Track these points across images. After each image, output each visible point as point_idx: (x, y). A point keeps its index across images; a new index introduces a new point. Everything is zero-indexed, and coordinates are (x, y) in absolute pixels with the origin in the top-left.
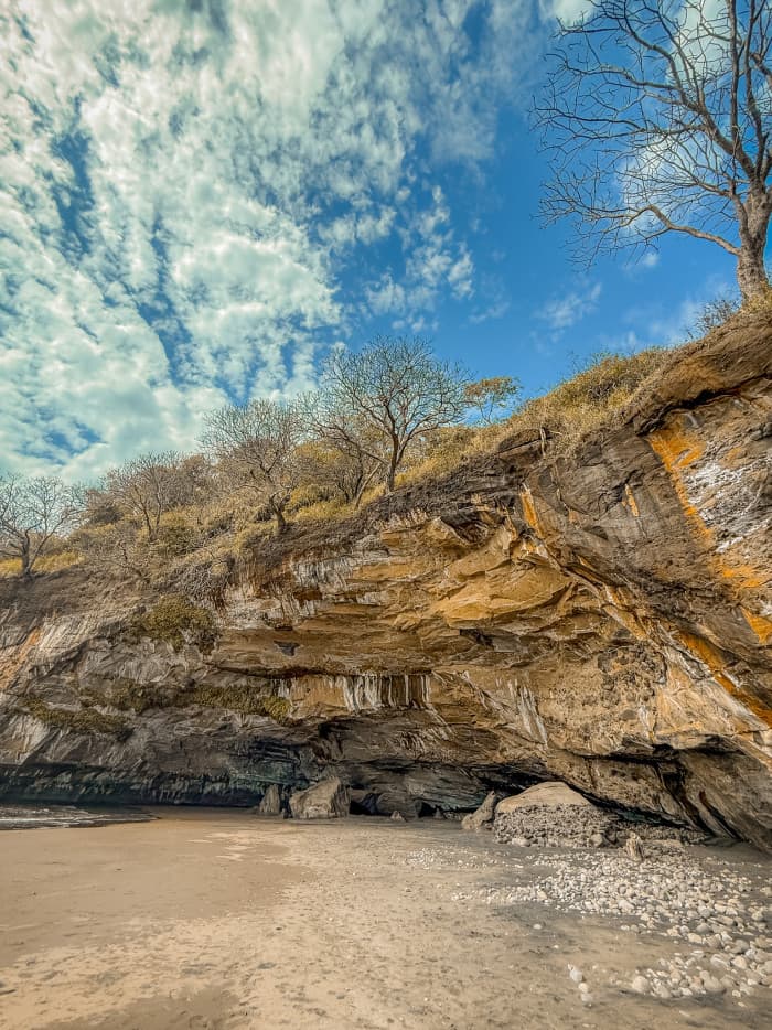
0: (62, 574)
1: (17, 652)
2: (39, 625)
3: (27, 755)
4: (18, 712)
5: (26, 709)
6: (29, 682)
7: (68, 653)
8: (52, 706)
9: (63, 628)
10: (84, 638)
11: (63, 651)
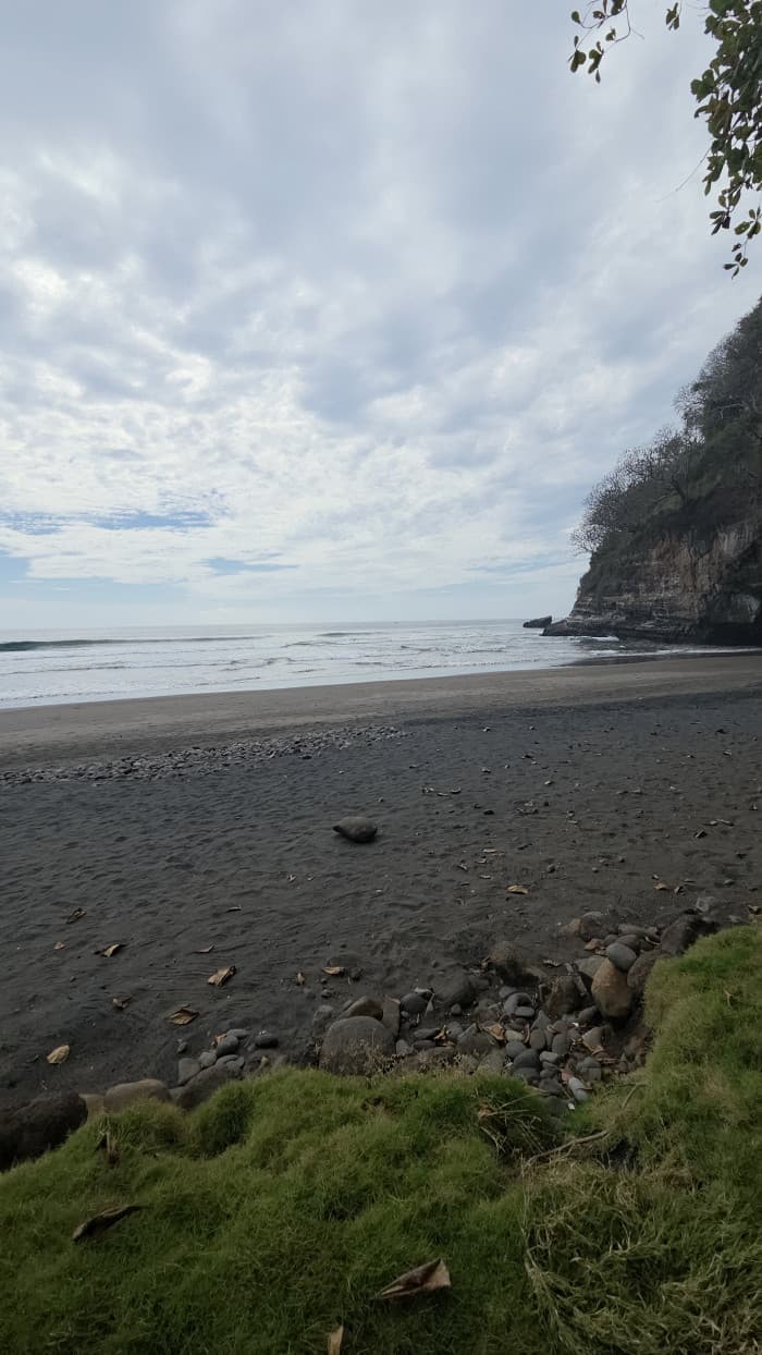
0: (712, 494)
1: (711, 557)
2: (716, 536)
3: (754, 617)
4: (732, 592)
5: (737, 590)
6: (729, 575)
7: (745, 552)
8: (754, 585)
9: (733, 535)
10: (751, 540)
11: (741, 551)
